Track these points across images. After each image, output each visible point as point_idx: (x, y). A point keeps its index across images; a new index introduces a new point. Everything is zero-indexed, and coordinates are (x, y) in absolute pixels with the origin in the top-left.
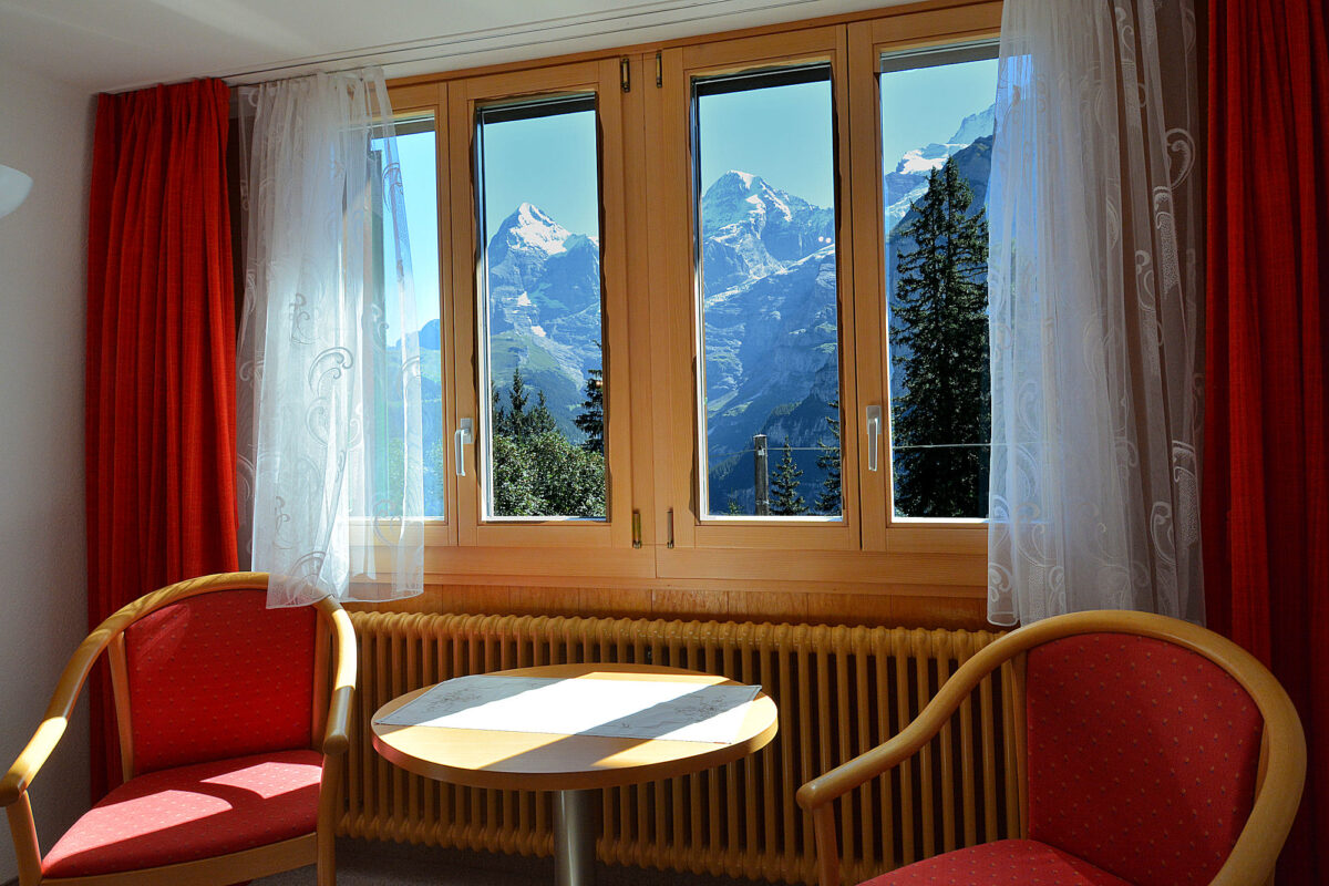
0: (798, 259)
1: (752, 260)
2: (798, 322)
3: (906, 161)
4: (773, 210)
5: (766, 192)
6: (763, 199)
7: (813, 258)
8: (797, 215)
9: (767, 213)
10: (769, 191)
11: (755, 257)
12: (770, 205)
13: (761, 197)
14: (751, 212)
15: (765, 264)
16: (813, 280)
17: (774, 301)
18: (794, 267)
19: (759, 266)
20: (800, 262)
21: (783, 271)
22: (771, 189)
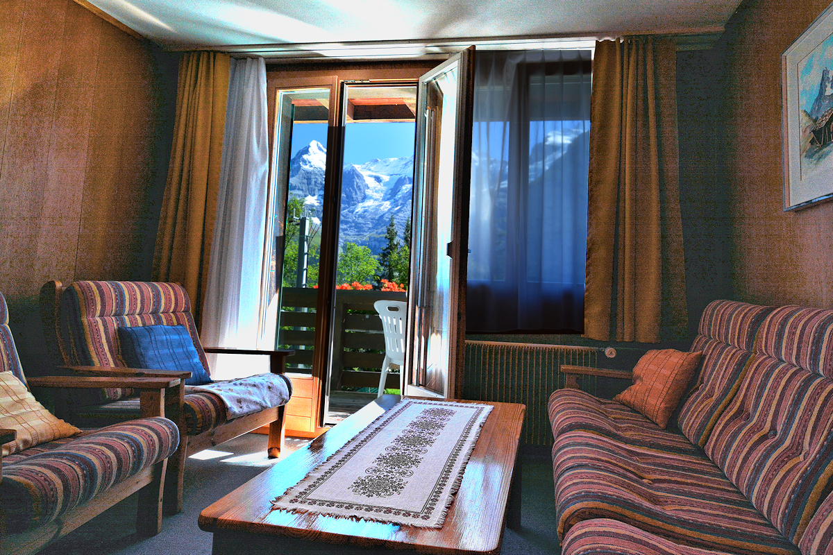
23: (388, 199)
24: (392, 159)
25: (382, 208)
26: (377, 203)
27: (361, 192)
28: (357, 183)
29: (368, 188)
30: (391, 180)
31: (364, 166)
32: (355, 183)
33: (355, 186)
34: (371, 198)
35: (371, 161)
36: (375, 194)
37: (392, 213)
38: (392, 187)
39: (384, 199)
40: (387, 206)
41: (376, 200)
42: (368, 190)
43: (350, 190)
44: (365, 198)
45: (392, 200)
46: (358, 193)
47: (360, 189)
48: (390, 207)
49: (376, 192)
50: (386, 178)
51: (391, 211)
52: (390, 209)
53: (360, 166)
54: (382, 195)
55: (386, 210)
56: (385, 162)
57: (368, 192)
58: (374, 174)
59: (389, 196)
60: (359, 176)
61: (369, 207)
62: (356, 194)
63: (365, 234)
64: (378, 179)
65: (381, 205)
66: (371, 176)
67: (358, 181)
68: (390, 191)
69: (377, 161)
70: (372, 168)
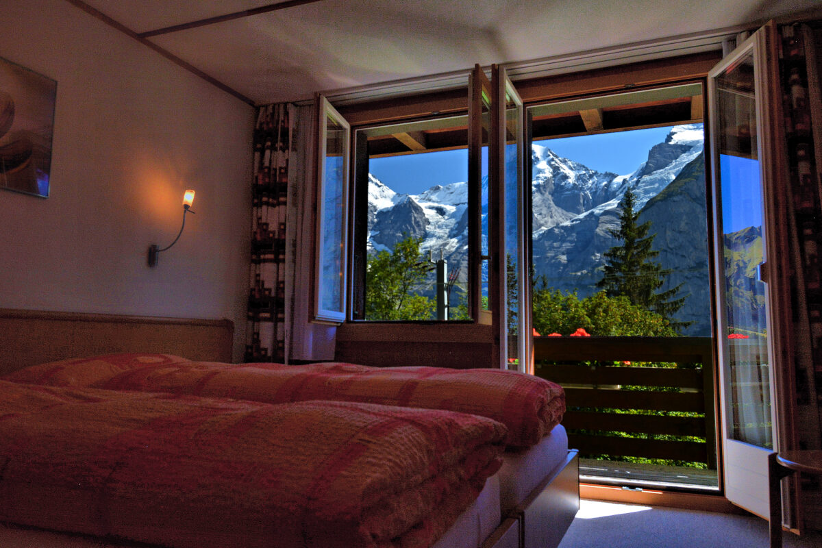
0: (579, 213)
1: (540, 214)
2: (579, 265)
3: (673, 133)
4: (558, 174)
5: (553, 160)
6: (551, 165)
7: (592, 213)
8: (579, 178)
9: (554, 176)
10: (556, 159)
11: (544, 212)
12: (556, 169)
13: (549, 163)
14: (541, 175)
15: (551, 217)
16: (592, 230)
17: (559, 248)
18: (576, 220)
19: (546, 219)
20: (582, 216)
21: (568, 223)
22: (557, 157)
23: (454, 236)
24: (457, 185)
25: (447, 248)
26: (441, 242)
27: (420, 230)
28: (415, 218)
29: (429, 223)
30: (458, 210)
31: (423, 196)
32: (413, 219)
33: (413, 222)
34: (433, 236)
35: (431, 189)
36: (438, 230)
37: (460, 253)
38: (459, 220)
39: (451, 236)
40: (454, 244)
41: (439, 238)
42: (429, 226)
43: (407, 227)
44: (426, 236)
45: (460, 237)
46: (417, 230)
47: (419, 226)
48: (457, 246)
49: (440, 227)
50: (450, 209)
51: (460, 250)
52: (458, 248)
53: (418, 196)
54: (448, 230)
55: (453, 249)
56: (448, 189)
57: (429, 228)
58: (436, 205)
59: (455, 232)
60: (418, 210)
61: (431, 247)
62: (415, 232)
63: (428, 282)
64: (441, 211)
65: (445, 244)
66: (432, 208)
67: (416, 215)
68: (456, 226)
69: (437, 189)
70: (434, 197)
